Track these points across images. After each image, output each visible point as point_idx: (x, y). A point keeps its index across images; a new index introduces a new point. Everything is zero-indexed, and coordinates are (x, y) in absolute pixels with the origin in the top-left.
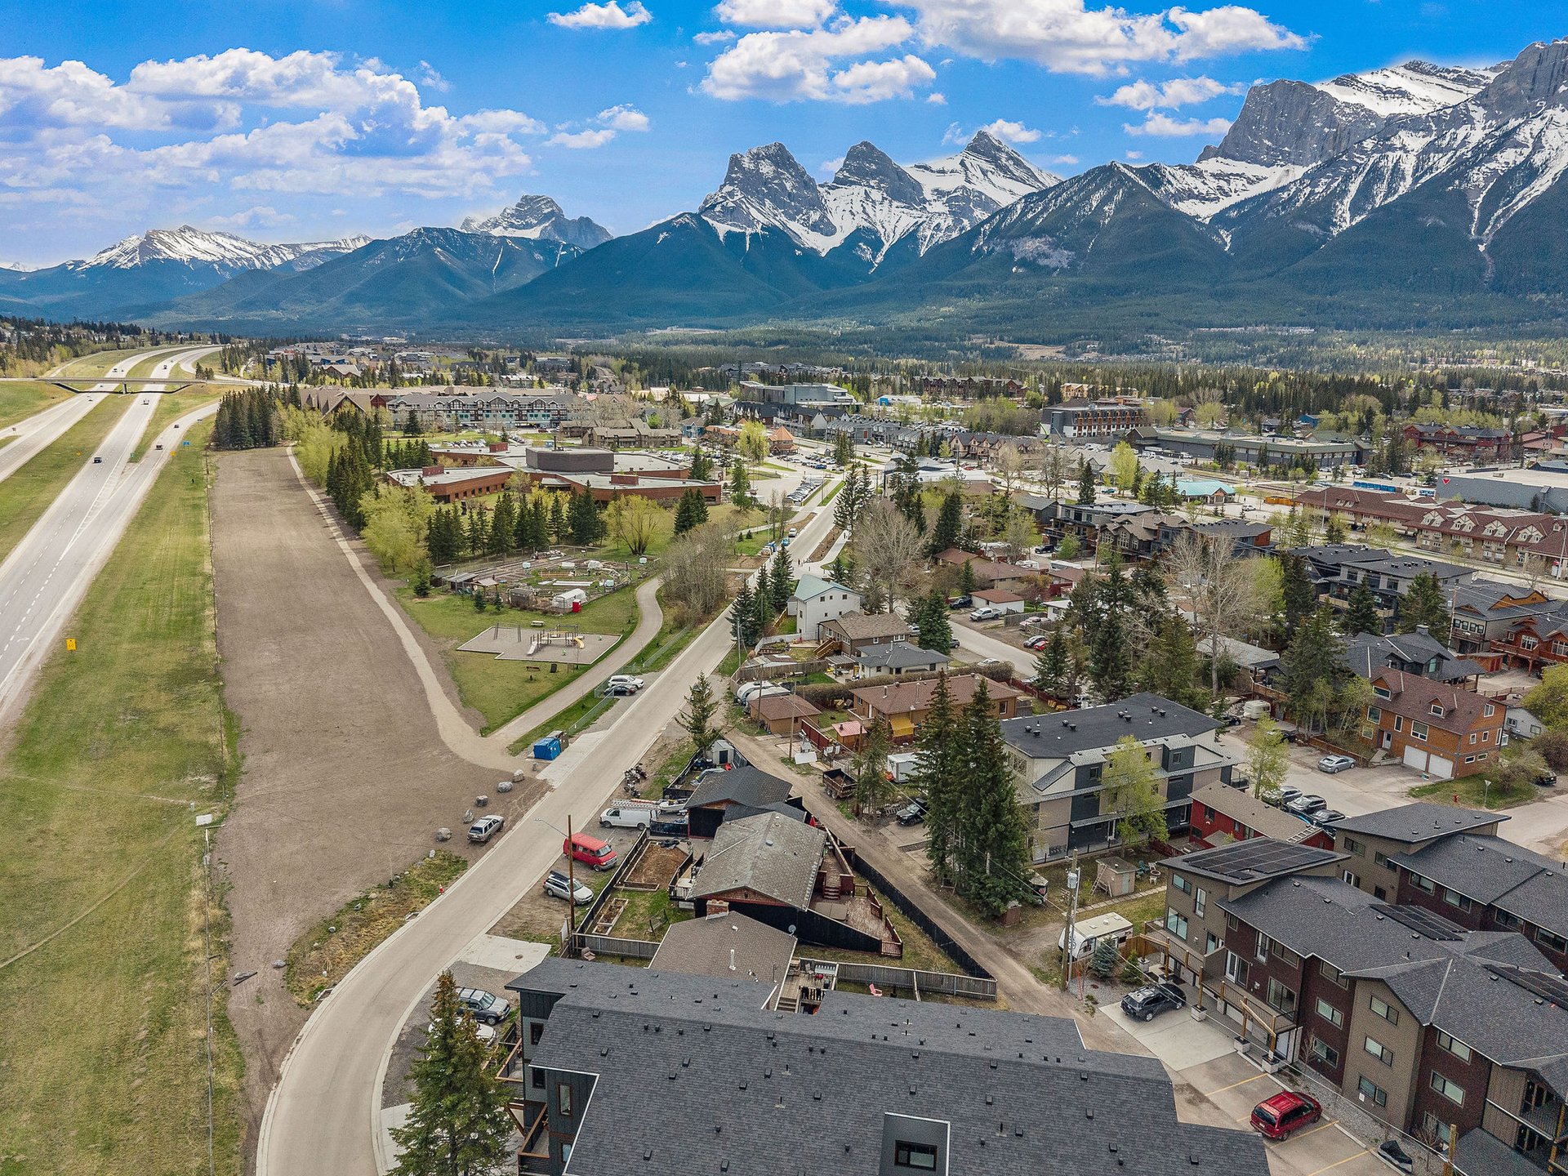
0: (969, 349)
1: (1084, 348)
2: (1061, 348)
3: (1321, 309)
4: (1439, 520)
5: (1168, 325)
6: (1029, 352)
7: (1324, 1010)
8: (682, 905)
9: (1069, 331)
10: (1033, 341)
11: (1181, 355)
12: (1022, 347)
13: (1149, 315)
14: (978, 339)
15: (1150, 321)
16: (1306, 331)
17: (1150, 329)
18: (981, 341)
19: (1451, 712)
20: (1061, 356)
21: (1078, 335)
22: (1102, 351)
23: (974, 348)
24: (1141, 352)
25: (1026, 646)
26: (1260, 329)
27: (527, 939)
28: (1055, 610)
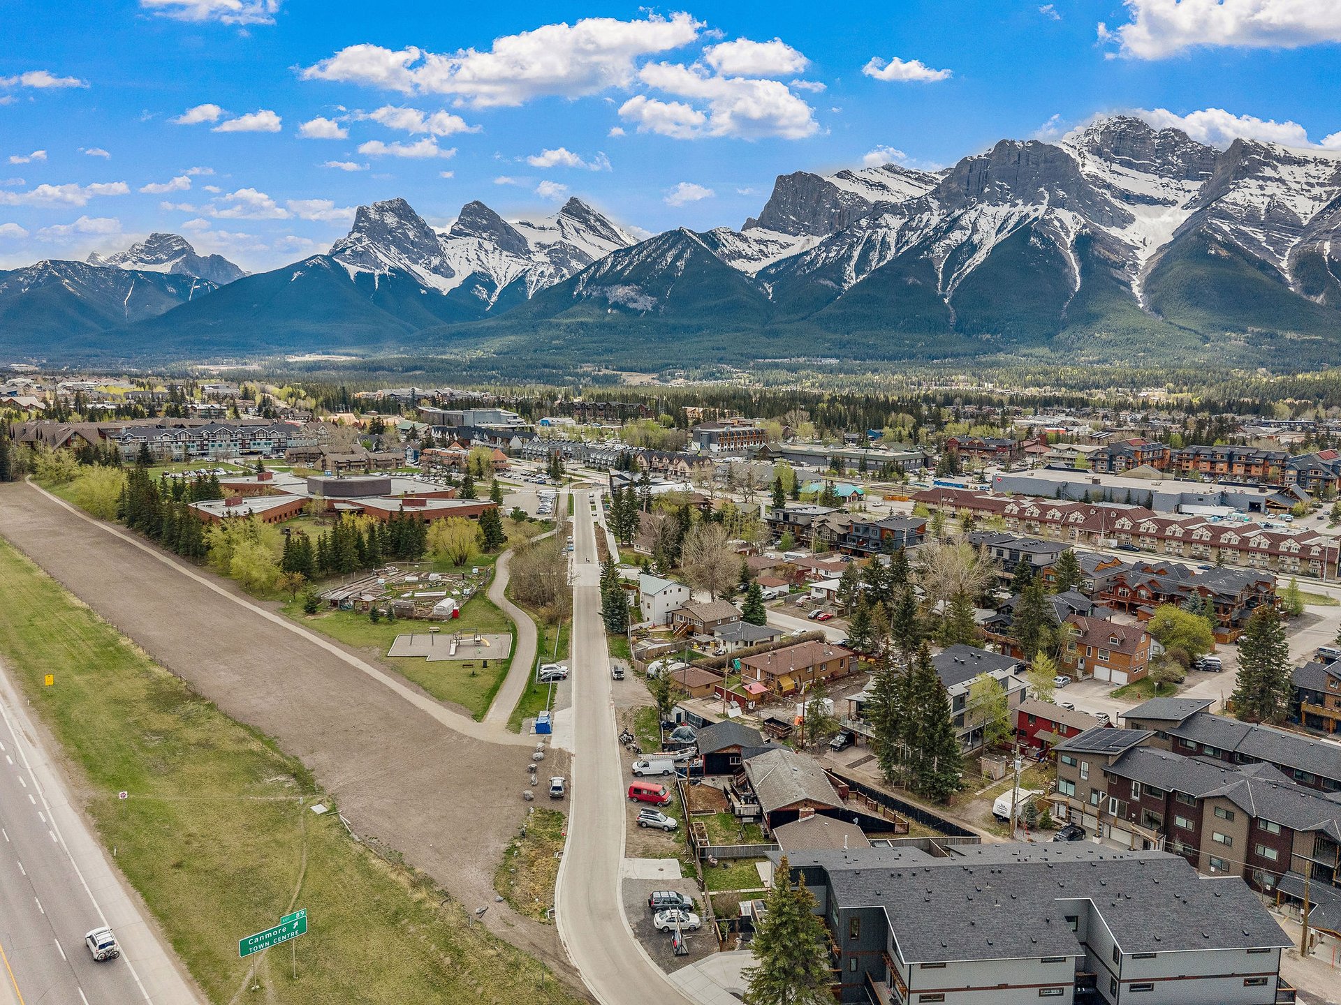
0: (582, 376)
1: (673, 375)
2: (655, 376)
3: (843, 345)
4: (1016, 509)
5: (733, 357)
6: (630, 378)
7: (1181, 822)
8: (745, 820)
9: (659, 362)
10: (631, 370)
11: (747, 381)
12: (624, 374)
13: (718, 349)
14: (588, 368)
15: (720, 354)
16: (834, 361)
17: (721, 360)
18: (590, 369)
19: (1122, 641)
20: (656, 382)
21: (667, 365)
22: (687, 378)
23: (585, 375)
24: (717, 379)
25: (810, 618)
26: (801, 360)
27: (656, 857)
28: (819, 590)
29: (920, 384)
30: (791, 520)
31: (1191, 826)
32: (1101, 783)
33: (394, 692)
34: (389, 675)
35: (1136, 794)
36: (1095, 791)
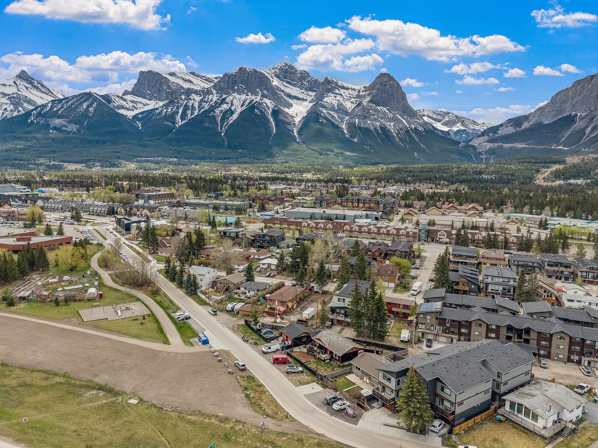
0: (39, 165)
1: (94, 166)
2: (84, 165)
3: (179, 152)
5: (125, 156)
6: (69, 166)
7: (463, 330)
8: (326, 361)
9: (85, 158)
10: (69, 162)
11: (135, 168)
12: (65, 164)
13: (116, 152)
14: (42, 161)
15: (118, 155)
16: (175, 160)
17: (119, 158)
18: (44, 161)
19: (392, 272)
20: (84, 168)
21: (90, 160)
22: (102, 166)
23: (41, 164)
24: (118, 167)
25: (266, 276)
26: (160, 159)
27: (306, 384)
28: (263, 264)
29: (217, 171)
30: (227, 234)
31: (467, 331)
32: (435, 322)
33: (109, 339)
34: (96, 331)
35: (448, 324)
36: (432, 326)
